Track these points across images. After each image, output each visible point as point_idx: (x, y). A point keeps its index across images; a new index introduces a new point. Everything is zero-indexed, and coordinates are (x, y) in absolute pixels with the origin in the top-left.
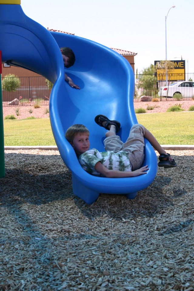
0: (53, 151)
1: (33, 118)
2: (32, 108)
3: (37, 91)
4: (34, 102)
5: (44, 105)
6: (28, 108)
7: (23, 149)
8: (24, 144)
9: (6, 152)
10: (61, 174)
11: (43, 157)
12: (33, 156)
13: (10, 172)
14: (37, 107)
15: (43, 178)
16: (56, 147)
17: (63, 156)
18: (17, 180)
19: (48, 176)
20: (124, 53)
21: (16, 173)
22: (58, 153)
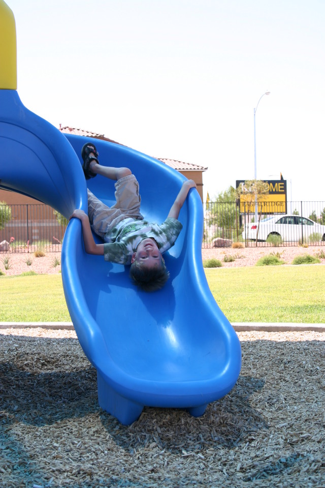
0: (66, 331)
1: (32, 274)
2: (32, 257)
3: (40, 228)
4: (36, 246)
5: (53, 253)
6: (25, 257)
7: (15, 327)
8: (16, 318)
10: (79, 372)
11: (49, 342)
12: (32, 339)
14: (39, 255)
15: (48, 379)
16: (71, 324)
17: (83, 340)
18: (4, 381)
19: (57, 375)
20: (186, 167)
21: (3, 369)
22: (73, 334)
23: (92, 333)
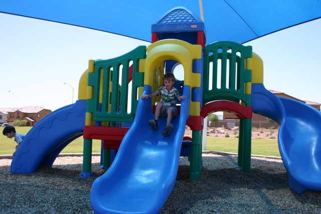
0: (274, 159)
1: (260, 138)
2: (259, 133)
3: (262, 123)
4: (260, 129)
6: (257, 133)
7: (257, 157)
8: (257, 154)
9: (251, 158)
10: (281, 174)
11: (269, 162)
12: (263, 161)
13: (253, 170)
14: (262, 132)
15: (271, 175)
16: (281, 157)
17: (285, 163)
18: (257, 175)
19: (274, 175)
21: (256, 171)
22: (282, 161)
23: (289, 163)
